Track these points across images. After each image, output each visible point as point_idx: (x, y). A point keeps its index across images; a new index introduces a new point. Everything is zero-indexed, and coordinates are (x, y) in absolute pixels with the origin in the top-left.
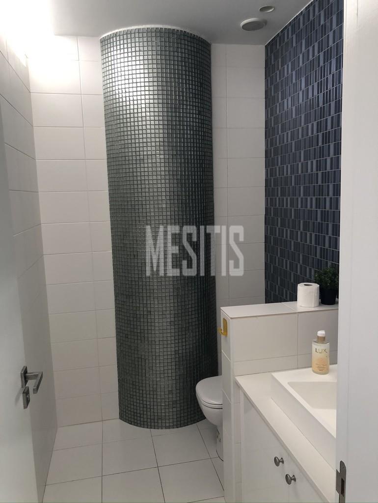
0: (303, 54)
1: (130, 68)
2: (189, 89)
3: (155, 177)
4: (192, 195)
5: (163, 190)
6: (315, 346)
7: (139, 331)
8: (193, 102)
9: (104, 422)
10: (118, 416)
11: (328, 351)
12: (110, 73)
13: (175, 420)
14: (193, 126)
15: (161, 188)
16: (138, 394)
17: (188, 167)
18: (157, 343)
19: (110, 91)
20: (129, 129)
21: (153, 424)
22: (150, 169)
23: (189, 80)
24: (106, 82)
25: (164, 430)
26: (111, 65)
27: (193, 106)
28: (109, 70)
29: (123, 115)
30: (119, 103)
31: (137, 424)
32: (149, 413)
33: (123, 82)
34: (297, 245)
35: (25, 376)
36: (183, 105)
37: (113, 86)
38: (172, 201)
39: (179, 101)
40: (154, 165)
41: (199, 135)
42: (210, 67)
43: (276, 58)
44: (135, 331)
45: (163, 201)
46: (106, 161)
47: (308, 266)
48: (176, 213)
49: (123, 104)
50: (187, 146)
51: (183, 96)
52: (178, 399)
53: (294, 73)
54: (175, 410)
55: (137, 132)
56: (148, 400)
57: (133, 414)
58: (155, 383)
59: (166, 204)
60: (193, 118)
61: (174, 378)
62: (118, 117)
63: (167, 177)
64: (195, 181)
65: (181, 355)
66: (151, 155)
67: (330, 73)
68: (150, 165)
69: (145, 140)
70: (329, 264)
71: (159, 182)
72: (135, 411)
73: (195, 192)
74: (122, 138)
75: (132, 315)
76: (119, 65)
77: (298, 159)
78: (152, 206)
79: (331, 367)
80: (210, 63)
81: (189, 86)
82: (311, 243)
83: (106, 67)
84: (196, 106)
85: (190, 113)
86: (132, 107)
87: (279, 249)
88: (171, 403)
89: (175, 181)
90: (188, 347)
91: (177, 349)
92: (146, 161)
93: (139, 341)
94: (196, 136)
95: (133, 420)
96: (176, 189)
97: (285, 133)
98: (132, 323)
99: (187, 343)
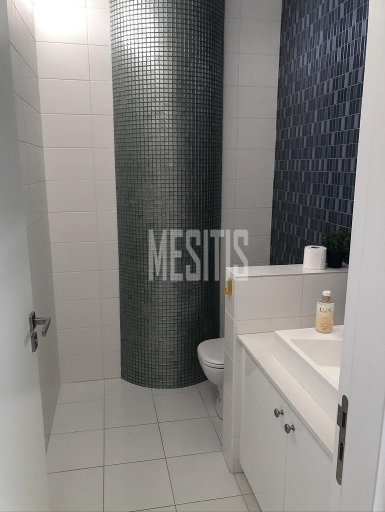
0: (323, 5)
1: (140, 17)
2: (201, 41)
3: (162, 135)
4: (200, 155)
5: (171, 148)
6: (320, 305)
7: (142, 292)
8: (204, 56)
9: (106, 380)
10: (120, 375)
11: (332, 310)
12: (119, 22)
13: (176, 380)
14: (203, 82)
15: (169, 146)
16: (140, 354)
17: (197, 125)
18: (161, 304)
19: (118, 42)
20: (137, 83)
21: (154, 384)
22: (158, 126)
23: (201, 32)
24: (114, 32)
25: (164, 390)
26: (120, 13)
27: (204, 60)
28: (117, 19)
29: (131, 68)
30: (127, 55)
31: (138, 382)
32: (150, 373)
33: (132, 32)
34: (305, 209)
35: (34, 321)
36: (194, 58)
37: (121, 37)
38: (180, 161)
39: (190, 54)
40: (162, 122)
41: (209, 92)
42: (223, 19)
43: (293, 11)
44: (139, 292)
45: (170, 160)
46: (112, 117)
47: (316, 230)
48: (183, 173)
49: (131, 56)
50: (197, 103)
51: (194, 50)
52: (180, 359)
53: (312, 26)
54: (176, 370)
55: (145, 87)
56: (150, 360)
57: (134, 373)
58: (157, 343)
59: (173, 163)
60: (204, 73)
61: (176, 339)
62: (126, 70)
63: (175, 135)
64: (203, 140)
65: (183, 317)
66: (160, 111)
67: (351, 26)
68: (158, 122)
69: (153, 95)
70: (338, 227)
71: (167, 139)
72: (137, 370)
73: (203, 151)
74: (130, 93)
75: (136, 276)
76: (128, 13)
77: (311, 120)
78: (158, 165)
79: (335, 327)
80: (223, 15)
81: (201, 39)
82: (320, 206)
83: (114, 16)
84: (207, 61)
85: (200, 68)
86: (141, 60)
87: (287, 214)
88: (172, 364)
89: (184, 139)
90: (190, 309)
91: (180, 310)
92: (153, 117)
93: (143, 302)
94: (207, 93)
95: (134, 379)
96: (183, 148)
97: (299, 93)
98: (136, 284)
99: (190, 306)
